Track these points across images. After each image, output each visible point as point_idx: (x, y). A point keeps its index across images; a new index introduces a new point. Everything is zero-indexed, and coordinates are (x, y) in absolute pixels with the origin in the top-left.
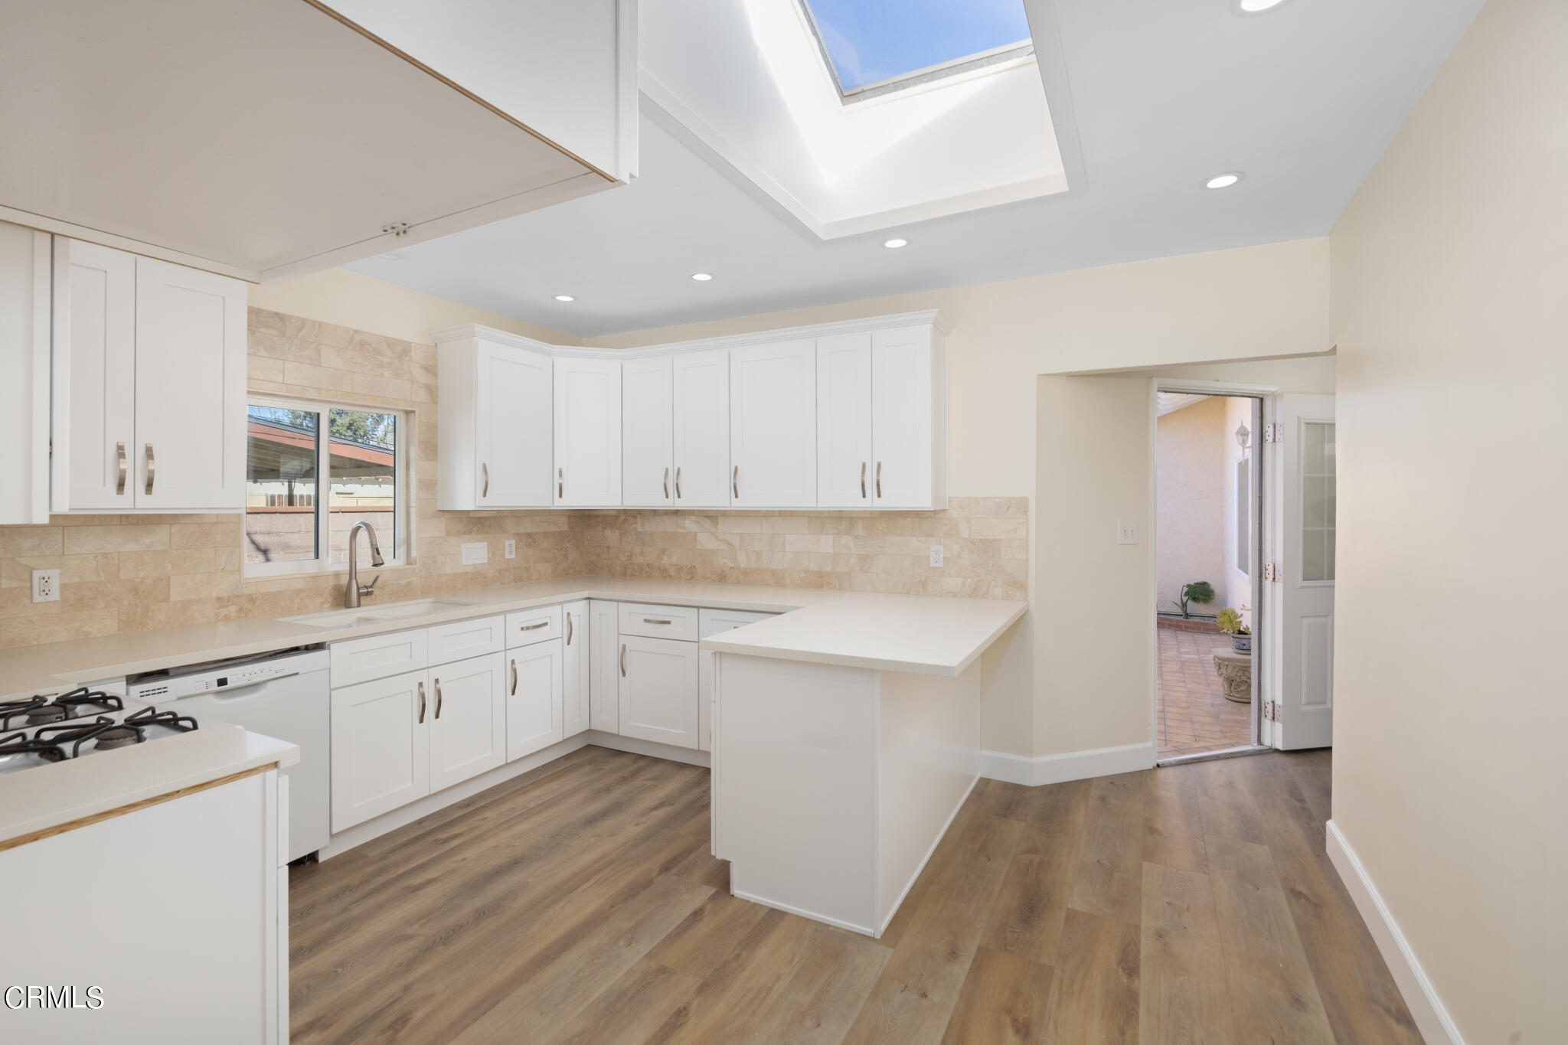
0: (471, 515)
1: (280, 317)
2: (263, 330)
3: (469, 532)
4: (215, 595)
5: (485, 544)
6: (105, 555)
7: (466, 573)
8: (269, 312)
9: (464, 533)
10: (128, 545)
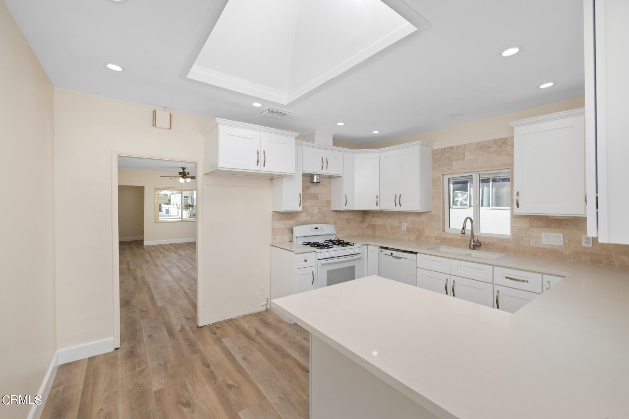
0: (549, 218)
1: (451, 148)
2: (446, 154)
3: (548, 227)
4: (435, 236)
5: (561, 235)
6: (413, 221)
7: (546, 248)
8: (448, 148)
9: (544, 227)
10: (416, 219)
